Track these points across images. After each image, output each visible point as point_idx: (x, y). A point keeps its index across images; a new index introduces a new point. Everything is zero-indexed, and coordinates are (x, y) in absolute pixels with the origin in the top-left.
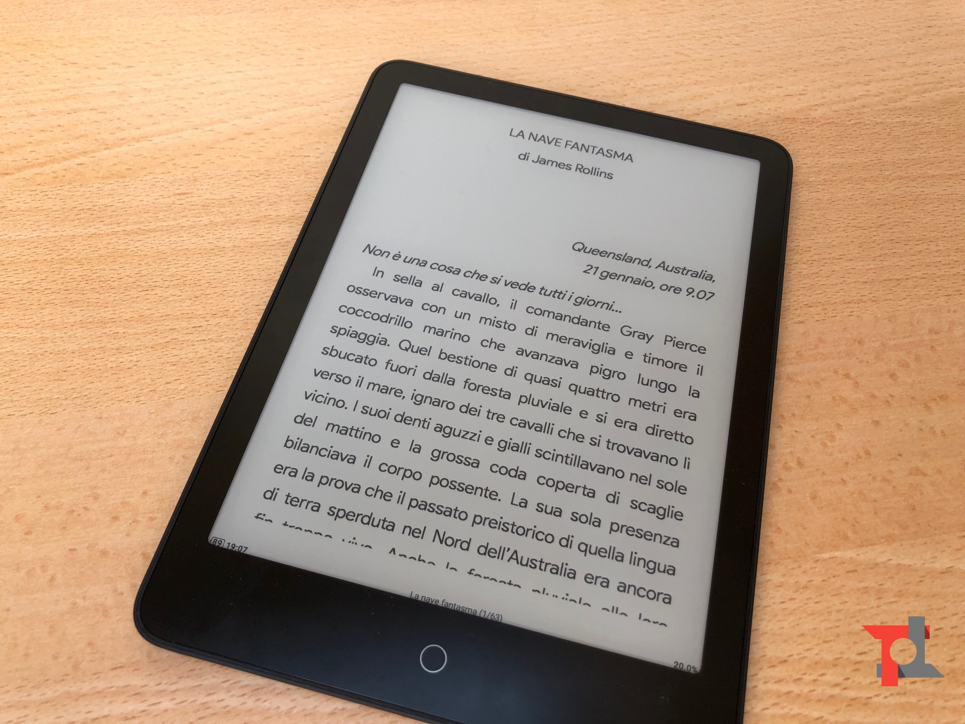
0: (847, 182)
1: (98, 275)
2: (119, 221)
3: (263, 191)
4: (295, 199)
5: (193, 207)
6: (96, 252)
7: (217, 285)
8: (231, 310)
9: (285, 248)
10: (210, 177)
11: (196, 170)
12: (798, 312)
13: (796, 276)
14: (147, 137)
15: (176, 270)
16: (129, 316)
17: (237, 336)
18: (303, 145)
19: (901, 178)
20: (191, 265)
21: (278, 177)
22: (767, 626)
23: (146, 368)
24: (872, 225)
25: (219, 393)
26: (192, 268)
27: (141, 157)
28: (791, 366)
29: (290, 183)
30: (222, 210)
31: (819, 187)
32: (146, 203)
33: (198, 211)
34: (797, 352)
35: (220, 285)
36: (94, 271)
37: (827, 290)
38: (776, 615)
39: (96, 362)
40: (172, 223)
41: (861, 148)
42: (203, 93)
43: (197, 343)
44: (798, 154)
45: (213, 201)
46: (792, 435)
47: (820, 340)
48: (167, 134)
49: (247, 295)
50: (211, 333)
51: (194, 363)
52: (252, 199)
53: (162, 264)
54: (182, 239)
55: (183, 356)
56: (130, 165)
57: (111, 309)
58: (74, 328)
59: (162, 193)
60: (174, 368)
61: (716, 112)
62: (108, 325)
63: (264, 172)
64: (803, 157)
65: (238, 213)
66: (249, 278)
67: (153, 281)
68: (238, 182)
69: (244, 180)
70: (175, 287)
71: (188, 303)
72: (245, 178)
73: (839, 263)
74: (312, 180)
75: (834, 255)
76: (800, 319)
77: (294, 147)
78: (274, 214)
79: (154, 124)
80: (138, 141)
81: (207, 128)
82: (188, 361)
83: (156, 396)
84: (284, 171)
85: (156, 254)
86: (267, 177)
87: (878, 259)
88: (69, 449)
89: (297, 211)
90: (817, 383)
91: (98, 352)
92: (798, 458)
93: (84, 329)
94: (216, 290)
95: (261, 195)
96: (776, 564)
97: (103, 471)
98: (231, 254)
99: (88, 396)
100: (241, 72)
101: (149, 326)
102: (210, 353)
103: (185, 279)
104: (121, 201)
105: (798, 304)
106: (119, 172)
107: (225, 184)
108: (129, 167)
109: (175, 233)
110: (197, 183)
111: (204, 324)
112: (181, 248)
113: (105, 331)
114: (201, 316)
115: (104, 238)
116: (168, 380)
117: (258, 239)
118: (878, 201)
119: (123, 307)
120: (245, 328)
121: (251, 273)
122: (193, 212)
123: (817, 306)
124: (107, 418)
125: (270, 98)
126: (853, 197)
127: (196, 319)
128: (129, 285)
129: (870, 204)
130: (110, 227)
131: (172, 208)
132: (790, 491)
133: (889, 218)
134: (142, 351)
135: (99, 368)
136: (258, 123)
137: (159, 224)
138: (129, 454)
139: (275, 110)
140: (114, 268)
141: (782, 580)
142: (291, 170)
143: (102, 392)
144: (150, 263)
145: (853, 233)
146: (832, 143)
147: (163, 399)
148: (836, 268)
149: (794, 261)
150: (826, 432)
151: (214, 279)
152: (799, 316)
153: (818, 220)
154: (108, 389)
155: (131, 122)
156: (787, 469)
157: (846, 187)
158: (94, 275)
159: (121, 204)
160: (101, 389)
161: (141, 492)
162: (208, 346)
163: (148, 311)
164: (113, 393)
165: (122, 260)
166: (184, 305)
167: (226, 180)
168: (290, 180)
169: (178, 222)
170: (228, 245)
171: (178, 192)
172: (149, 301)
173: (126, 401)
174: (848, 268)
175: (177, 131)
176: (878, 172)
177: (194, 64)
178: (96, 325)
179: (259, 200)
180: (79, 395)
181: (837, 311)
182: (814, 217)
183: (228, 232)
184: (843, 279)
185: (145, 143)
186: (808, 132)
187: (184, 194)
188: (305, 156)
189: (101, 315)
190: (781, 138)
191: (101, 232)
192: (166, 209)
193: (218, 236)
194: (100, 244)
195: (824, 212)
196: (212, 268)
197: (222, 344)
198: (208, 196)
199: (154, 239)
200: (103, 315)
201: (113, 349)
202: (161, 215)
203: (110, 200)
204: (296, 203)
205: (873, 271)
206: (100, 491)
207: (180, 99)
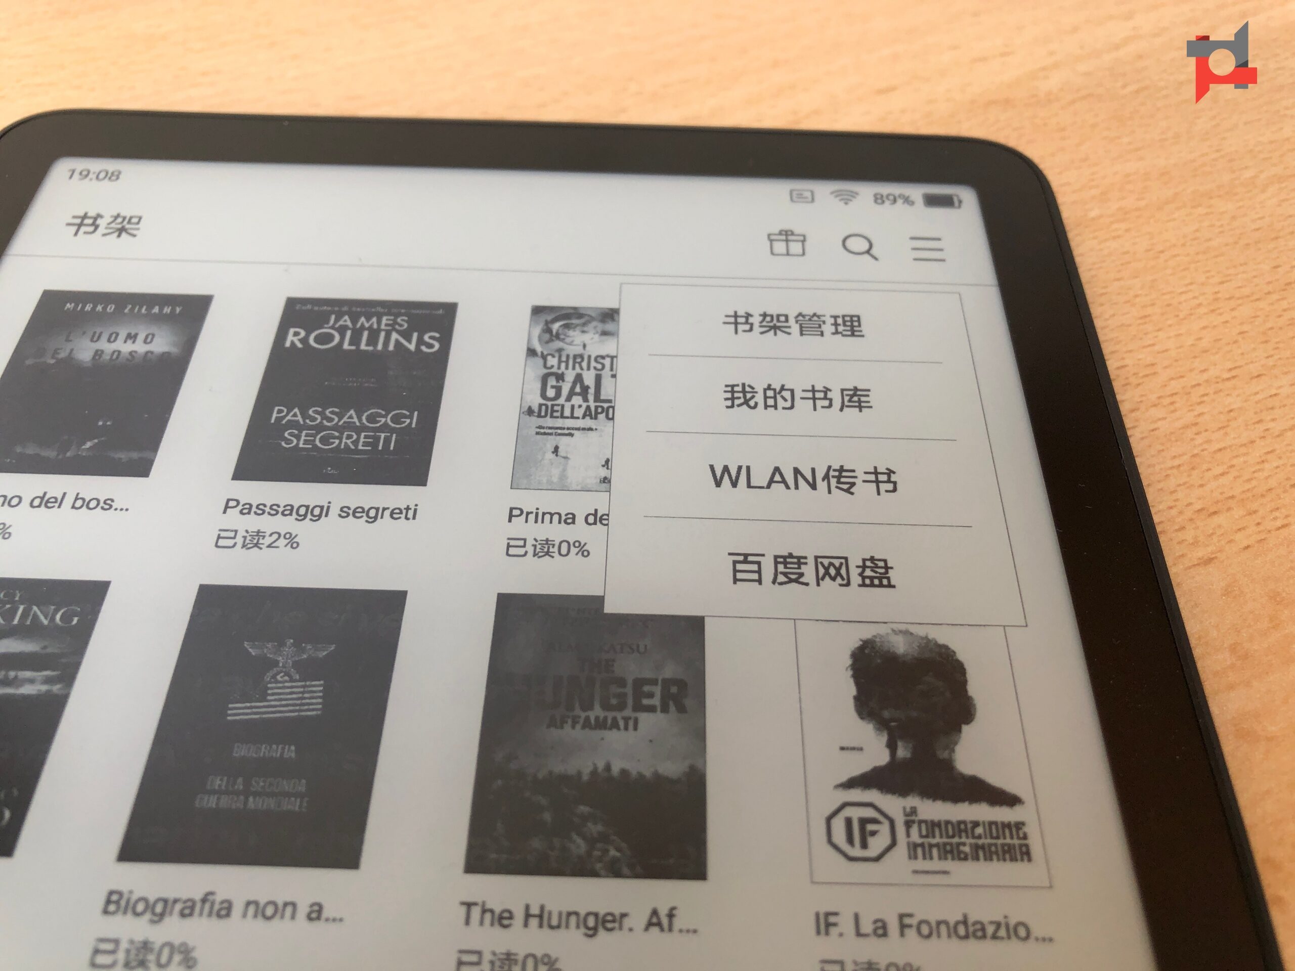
0: (1172, 205)
12: (1189, 535)
24: (1270, 288)
31: (1117, 226)
34: (1233, 649)
37: (1235, 462)
47: (1277, 601)
73: (1234, 389)
76: (1201, 553)
105: (1181, 513)
118: (1256, 234)
123: (1229, 509)
126: (1199, 234)
129: (1243, 242)
145: (1235, 313)
146: (1106, 134)
148: (1233, 402)
152: (1195, 543)
153: (1145, 299)
157: (1175, 217)
174: (1259, 397)
182: (1132, 293)
184: (1261, 427)
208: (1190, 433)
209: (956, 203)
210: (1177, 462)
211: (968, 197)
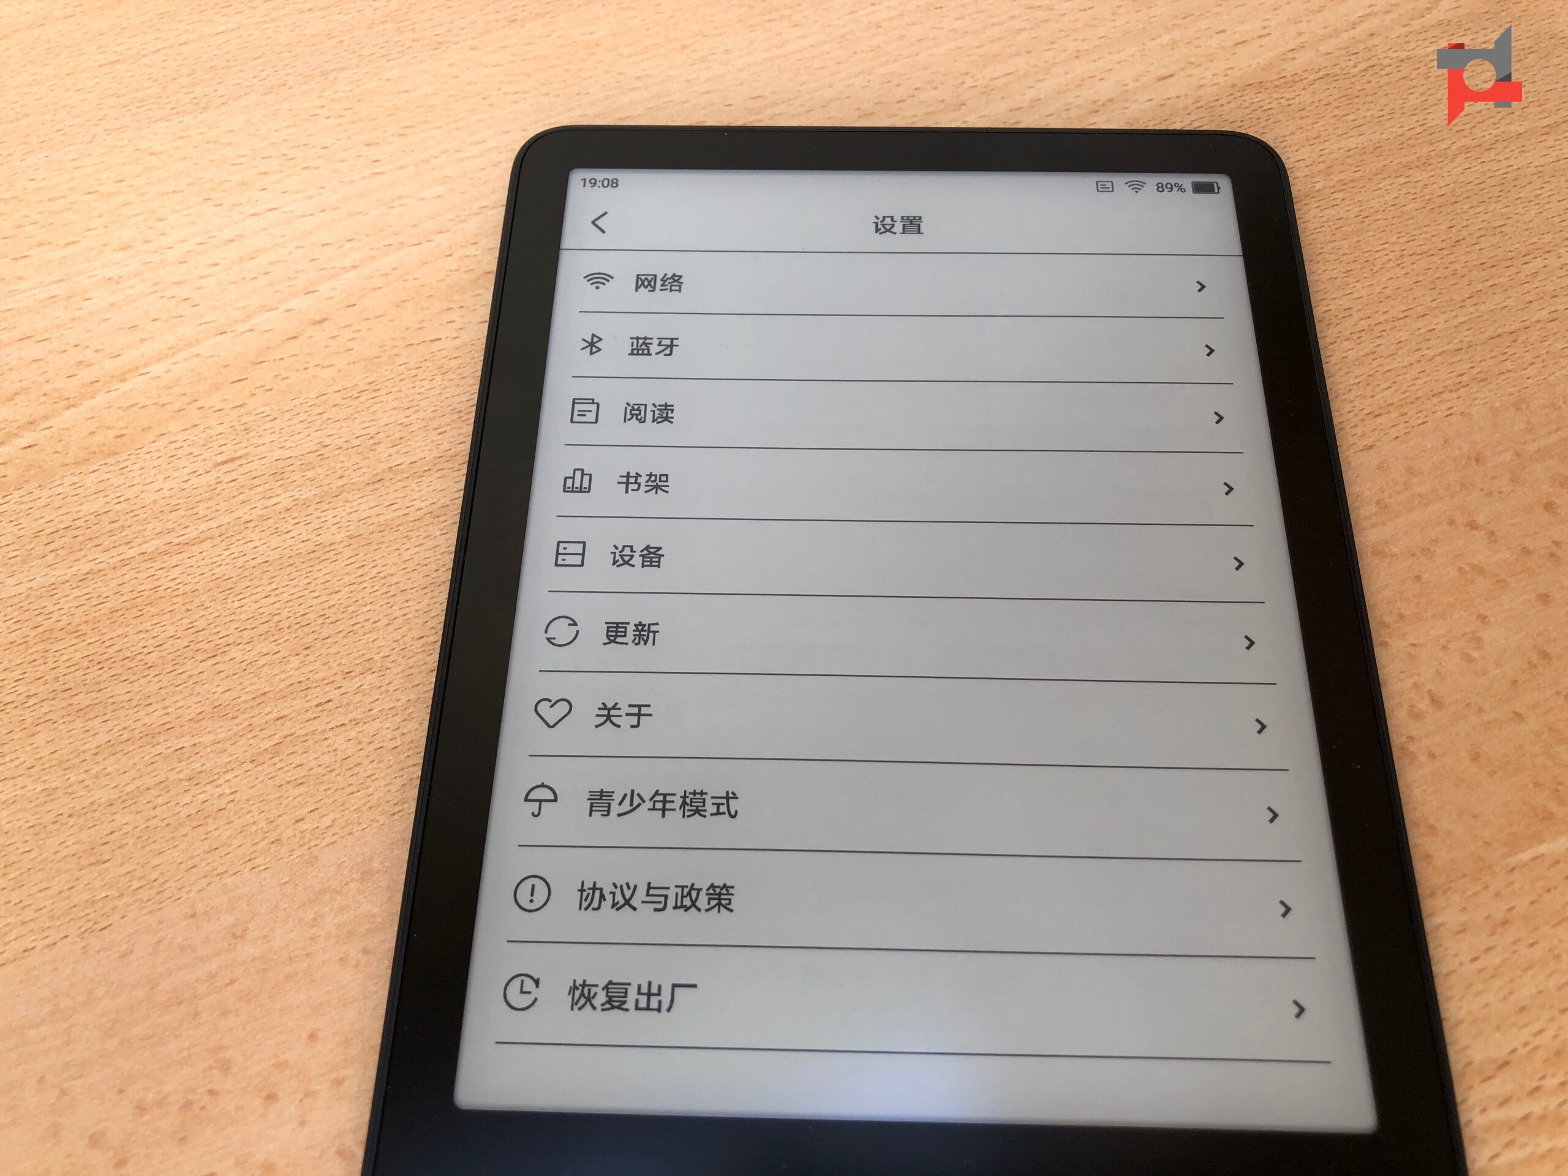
0: (1380, 177)
1: (116, 648)
2: (130, 538)
3: (373, 423)
4: (435, 424)
5: (256, 482)
6: (101, 606)
7: (340, 616)
8: (376, 657)
9: (442, 518)
10: (271, 418)
11: (243, 410)
12: (1359, 431)
13: (1338, 366)
14: (137, 368)
15: (258, 605)
16: (195, 710)
17: (400, 704)
18: (421, 322)
19: (1467, 149)
20: (281, 590)
21: (394, 390)
22: (1460, 1008)
23: (251, 803)
24: (1443, 245)
25: (396, 817)
26: (285, 595)
27: (135, 408)
28: (1374, 530)
29: (419, 397)
30: (310, 474)
31: (1335, 196)
32: (168, 493)
33: (267, 486)
34: (1378, 503)
35: (344, 615)
36: (108, 643)
37: (1398, 379)
38: (1470, 985)
39: (157, 811)
40: (226, 519)
41: (1387, 110)
42: (217, 264)
43: (330, 734)
44: (1285, 144)
45: (290, 461)
46: (1410, 654)
47: (1410, 471)
48: (173, 354)
49: (397, 623)
50: (351, 708)
51: (336, 772)
52: (356, 442)
53: (229, 601)
54: (251, 545)
55: (313, 763)
56: (121, 429)
57: (159, 706)
58: (99, 758)
59: (192, 468)
60: (302, 789)
61: (1127, 100)
62: (161, 738)
63: (367, 387)
64: (1295, 148)
65: (340, 472)
66: (393, 590)
67: (221, 635)
68: (325, 416)
69: (335, 409)
70: (263, 637)
71: (295, 662)
72: (335, 405)
73: (1405, 326)
74: (456, 382)
75: (1393, 313)
76: (1366, 442)
77: (407, 329)
78: (408, 459)
79: (143, 340)
80: (123, 380)
81: (241, 328)
82: (324, 771)
83: (285, 850)
84: (402, 376)
85: (212, 585)
86: (375, 394)
87: (1468, 303)
88: (152, 988)
89: (445, 446)
90: (1425, 551)
91: (156, 794)
92: (1430, 692)
93: (119, 756)
94: (339, 626)
95: (373, 431)
96: (1445, 892)
97: (225, 1013)
98: (348, 552)
99: (161, 880)
100: (275, 209)
101: (237, 721)
102: (360, 747)
103: (277, 618)
104: (122, 499)
105: (1356, 415)
106: (104, 445)
107: (303, 425)
108: (122, 432)
109: (238, 537)
110: (252, 434)
111: (334, 694)
112: (254, 563)
113: (159, 749)
114: (324, 682)
115: (110, 576)
116: (299, 814)
117: (389, 515)
118: (1441, 200)
119: (180, 697)
120: (410, 685)
121: (393, 580)
122: (259, 489)
123: (1388, 412)
124: (205, 913)
125: (341, 247)
126: (1397, 201)
127: (318, 689)
128: (178, 653)
129: (1428, 207)
130: (114, 552)
131: (218, 491)
132: (1432, 756)
133: (1467, 226)
134: (237, 773)
135: (166, 822)
136: (331, 298)
137: (203, 527)
138: (264, 970)
139: (355, 267)
140: (142, 628)
141: (1463, 918)
142: (414, 372)
143: (183, 865)
144: (207, 604)
145: (1414, 266)
146: (1336, 112)
147: (297, 853)
148: (1403, 336)
149: (1328, 340)
150: (1465, 634)
151: (329, 607)
152: (1364, 435)
153: (1350, 256)
154: (192, 857)
155: (101, 347)
156: (1417, 716)
157: (1380, 186)
158: (110, 650)
159: (124, 505)
160: (179, 860)
161: (305, 1035)
162: (353, 734)
163: (227, 694)
164: (204, 863)
165: (154, 610)
166: (288, 667)
167: (302, 417)
168: (417, 390)
169: (237, 514)
170: (338, 538)
171: (220, 459)
172: (222, 675)
173: (231, 873)
174: (1422, 331)
175: (189, 345)
176: (1425, 150)
177: (185, 212)
178: (139, 743)
179: (372, 441)
180: (143, 882)
181: (1425, 413)
182: (1341, 252)
183: (331, 513)
184: (1419, 354)
185: (136, 382)
186: (1291, 102)
187: (233, 460)
188: (432, 341)
189: (144, 722)
190: (1247, 124)
191: (101, 566)
192: (208, 495)
193: (315, 525)
194: (106, 590)
195: (1356, 239)
196: (322, 587)
197: (376, 725)
198: (278, 454)
199: (200, 556)
200: (146, 720)
201: (181, 780)
202: (201, 510)
203: (102, 501)
204: (440, 431)
205: (1466, 327)
206: (228, 1054)
207: (179, 283)
208: (1369, 359)
209: (1216, 191)
210: (1357, 381)
211: (1224, 183)
